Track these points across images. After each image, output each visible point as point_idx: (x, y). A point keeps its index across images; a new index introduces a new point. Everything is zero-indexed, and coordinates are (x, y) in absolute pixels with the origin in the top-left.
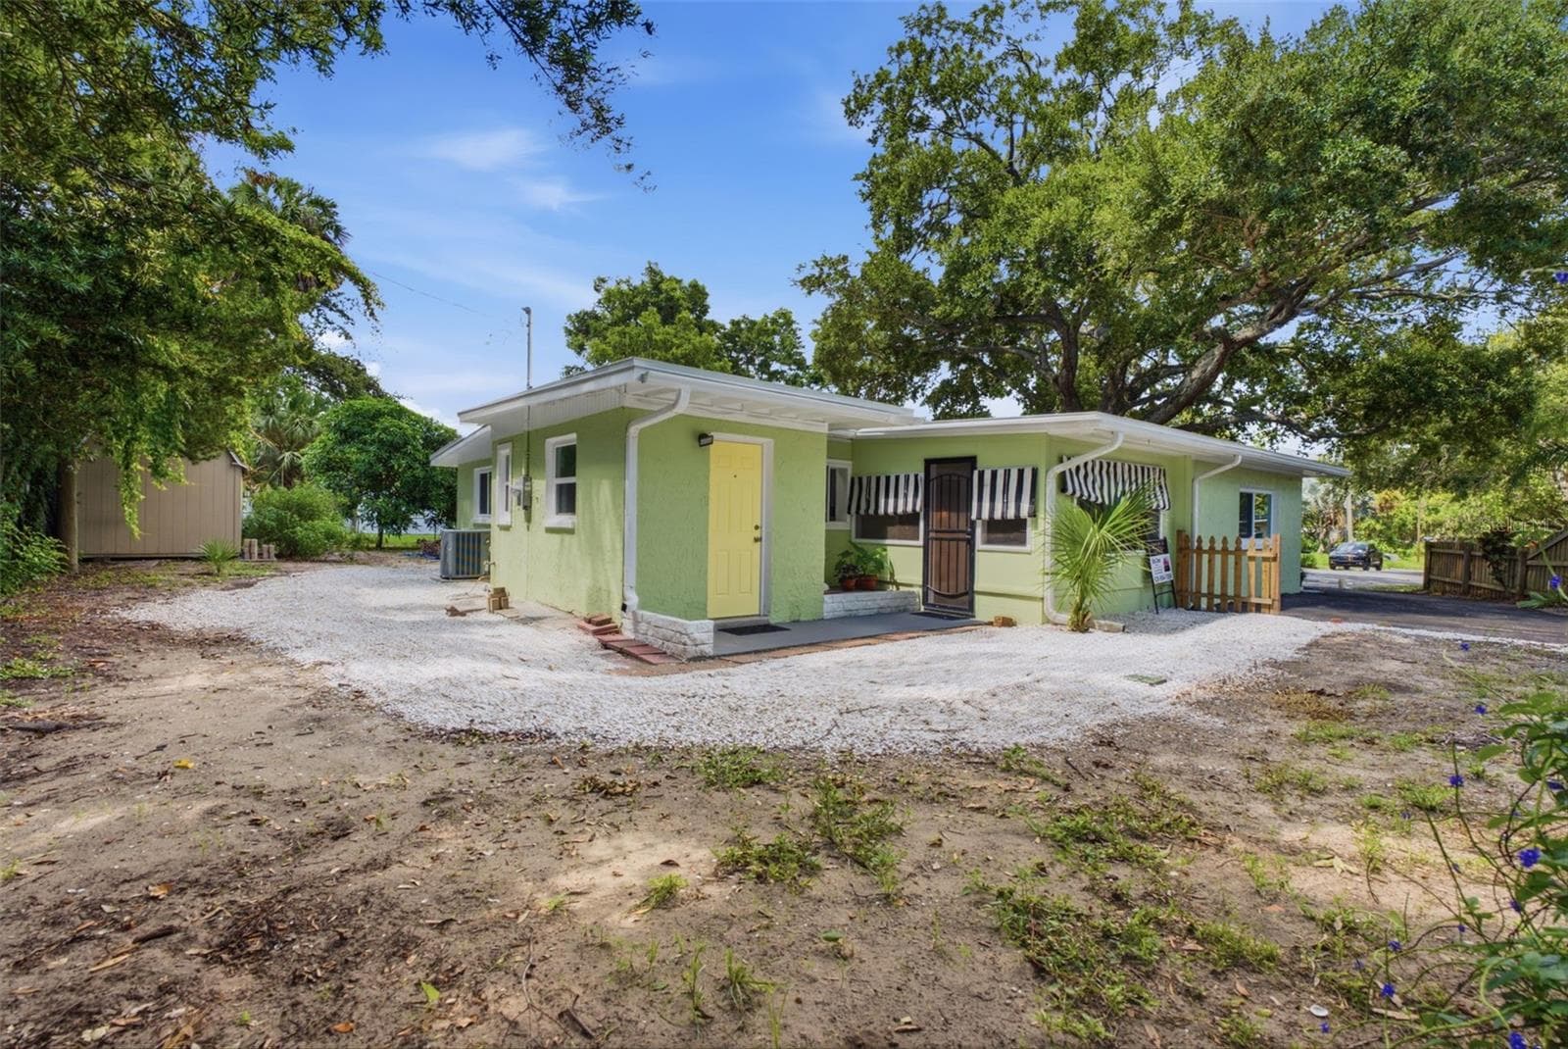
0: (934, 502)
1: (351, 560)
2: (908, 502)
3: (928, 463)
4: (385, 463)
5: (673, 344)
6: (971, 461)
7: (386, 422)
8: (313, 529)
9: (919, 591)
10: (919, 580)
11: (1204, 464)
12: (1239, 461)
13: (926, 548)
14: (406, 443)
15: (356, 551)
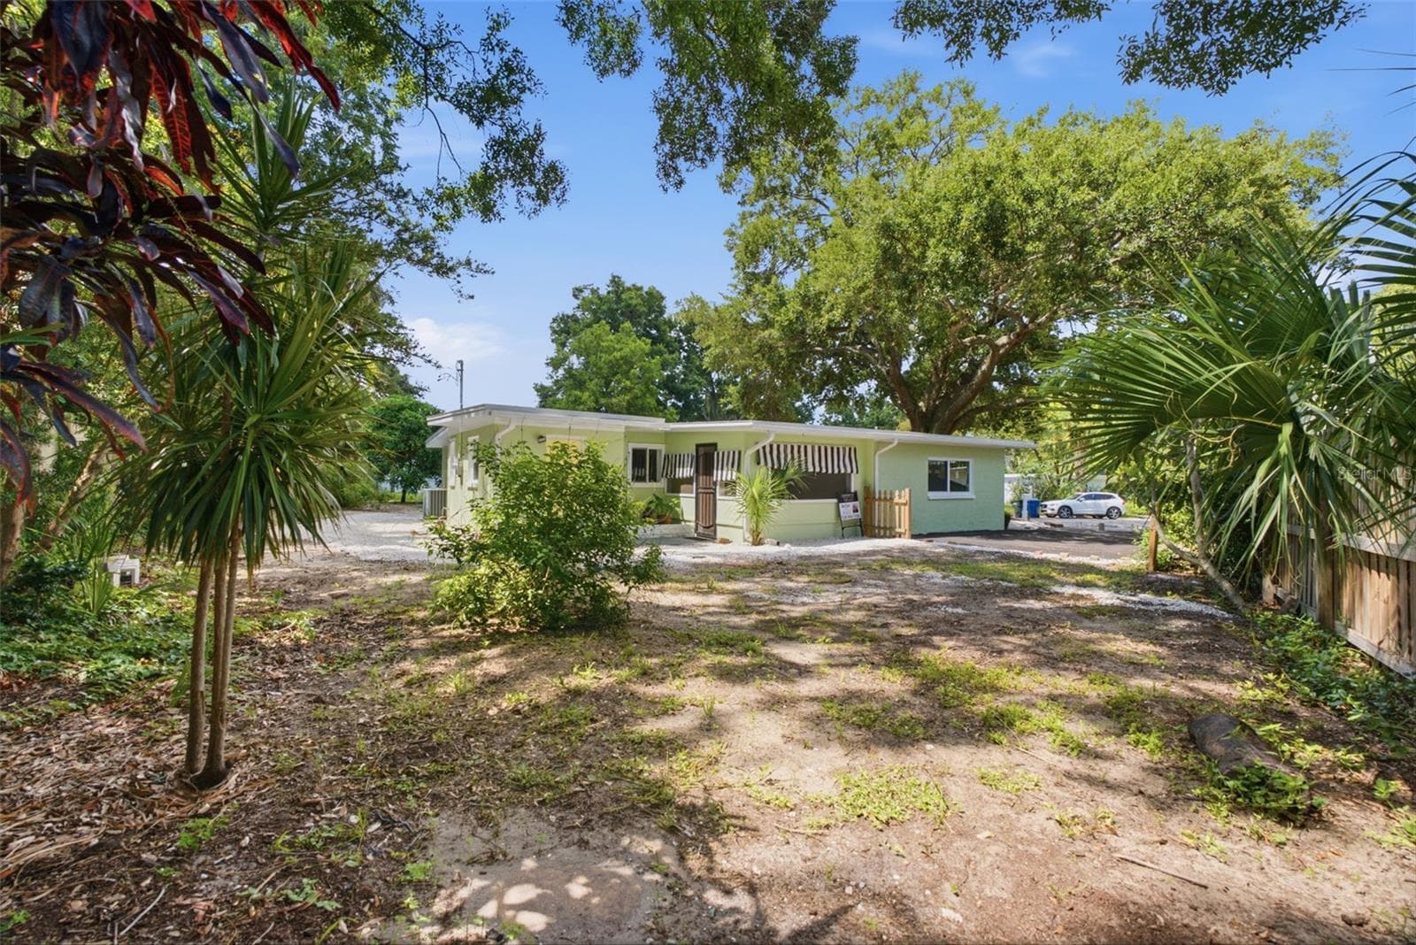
0: (701, 471)
1: (378, 509)
2: (686, 472)
3: (698, 446)
4: (406, 442)
5: (615, 349)
6: (714, 445)
7: (406, 414)
8: (354, 489)
9: (693, 524)
10: (693, 518)
11: (880, 444)
12: (896, 443)
13: (697, 498)
14: (420, 428)
15: (379, 503)
